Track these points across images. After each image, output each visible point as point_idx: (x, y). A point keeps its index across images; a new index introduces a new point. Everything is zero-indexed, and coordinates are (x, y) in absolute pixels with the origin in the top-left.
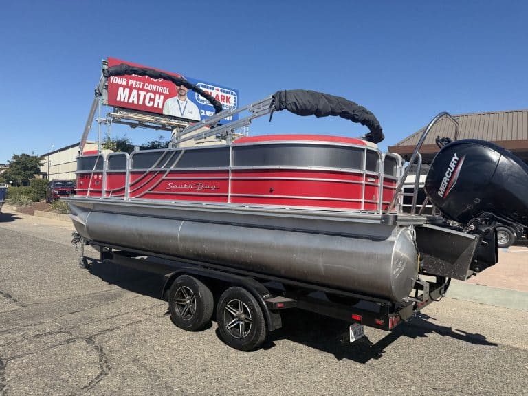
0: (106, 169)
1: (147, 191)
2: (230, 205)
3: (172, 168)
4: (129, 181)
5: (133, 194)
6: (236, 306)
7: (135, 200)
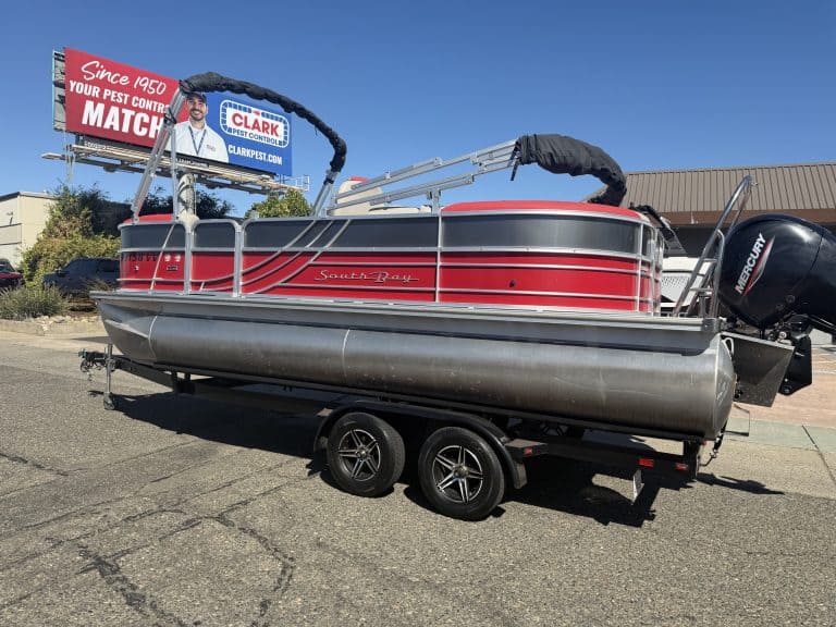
0: (190, 245)
1: (279, 283)
2: (438, 306)
3: (328, 248)
4: (239, 267)
5: (247, 288)
6: (453, 455)
7: (254, 296)
